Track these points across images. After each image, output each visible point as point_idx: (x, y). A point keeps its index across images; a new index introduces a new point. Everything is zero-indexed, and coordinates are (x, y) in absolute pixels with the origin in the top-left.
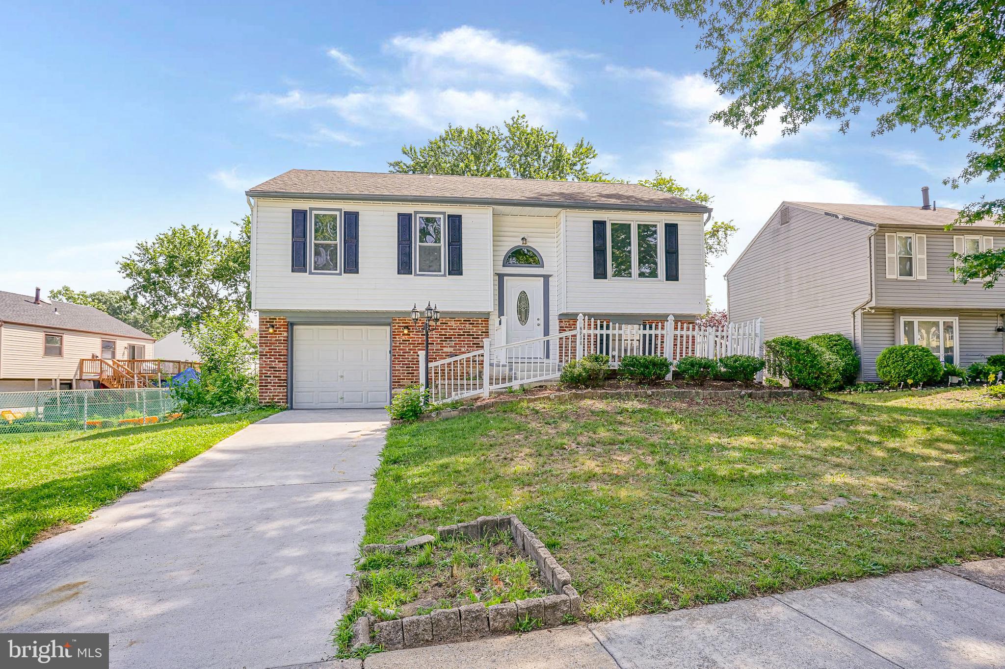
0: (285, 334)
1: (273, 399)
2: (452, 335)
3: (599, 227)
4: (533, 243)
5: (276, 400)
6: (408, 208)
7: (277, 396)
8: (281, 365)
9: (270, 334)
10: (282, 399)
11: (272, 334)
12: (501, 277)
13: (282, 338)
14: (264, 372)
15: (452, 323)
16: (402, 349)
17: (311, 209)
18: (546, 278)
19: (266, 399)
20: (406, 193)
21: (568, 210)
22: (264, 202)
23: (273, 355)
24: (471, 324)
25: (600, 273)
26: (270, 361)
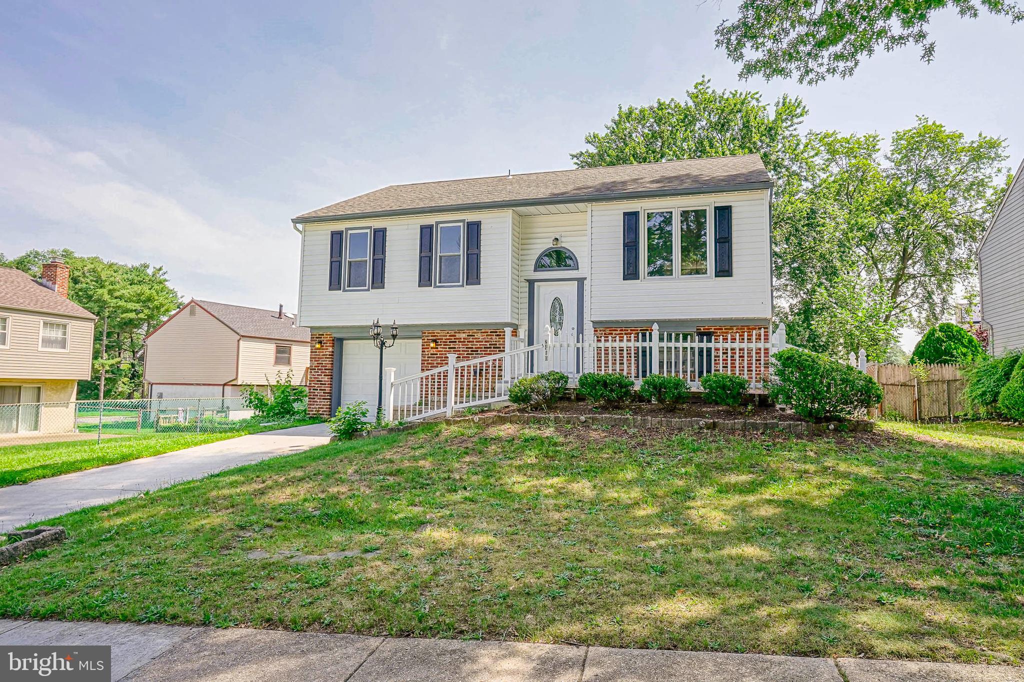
0: (331, 349)
1: (318, 411)
2: (478, 348)
3: (631, 219)
4: (567, 244)
5: (321, 412)
6: (430, 220)
7: (322, 408)
8: (326, 378)
9: (318, 349)
10: (325, 411)
11: (319, 349)
12: (531, 283)
13: (328, 353)
14: (313, 385)
15: (479, 335)
16: (430, 364)
17: (347, 229)
18: (581, 281)
19: (312, 411)
20: (441, 203)
21: (594, 204)
22: (310, 227)
23: (320, 369)
24: (498, 335)
25: (631, 272)
26: (318, 375)
